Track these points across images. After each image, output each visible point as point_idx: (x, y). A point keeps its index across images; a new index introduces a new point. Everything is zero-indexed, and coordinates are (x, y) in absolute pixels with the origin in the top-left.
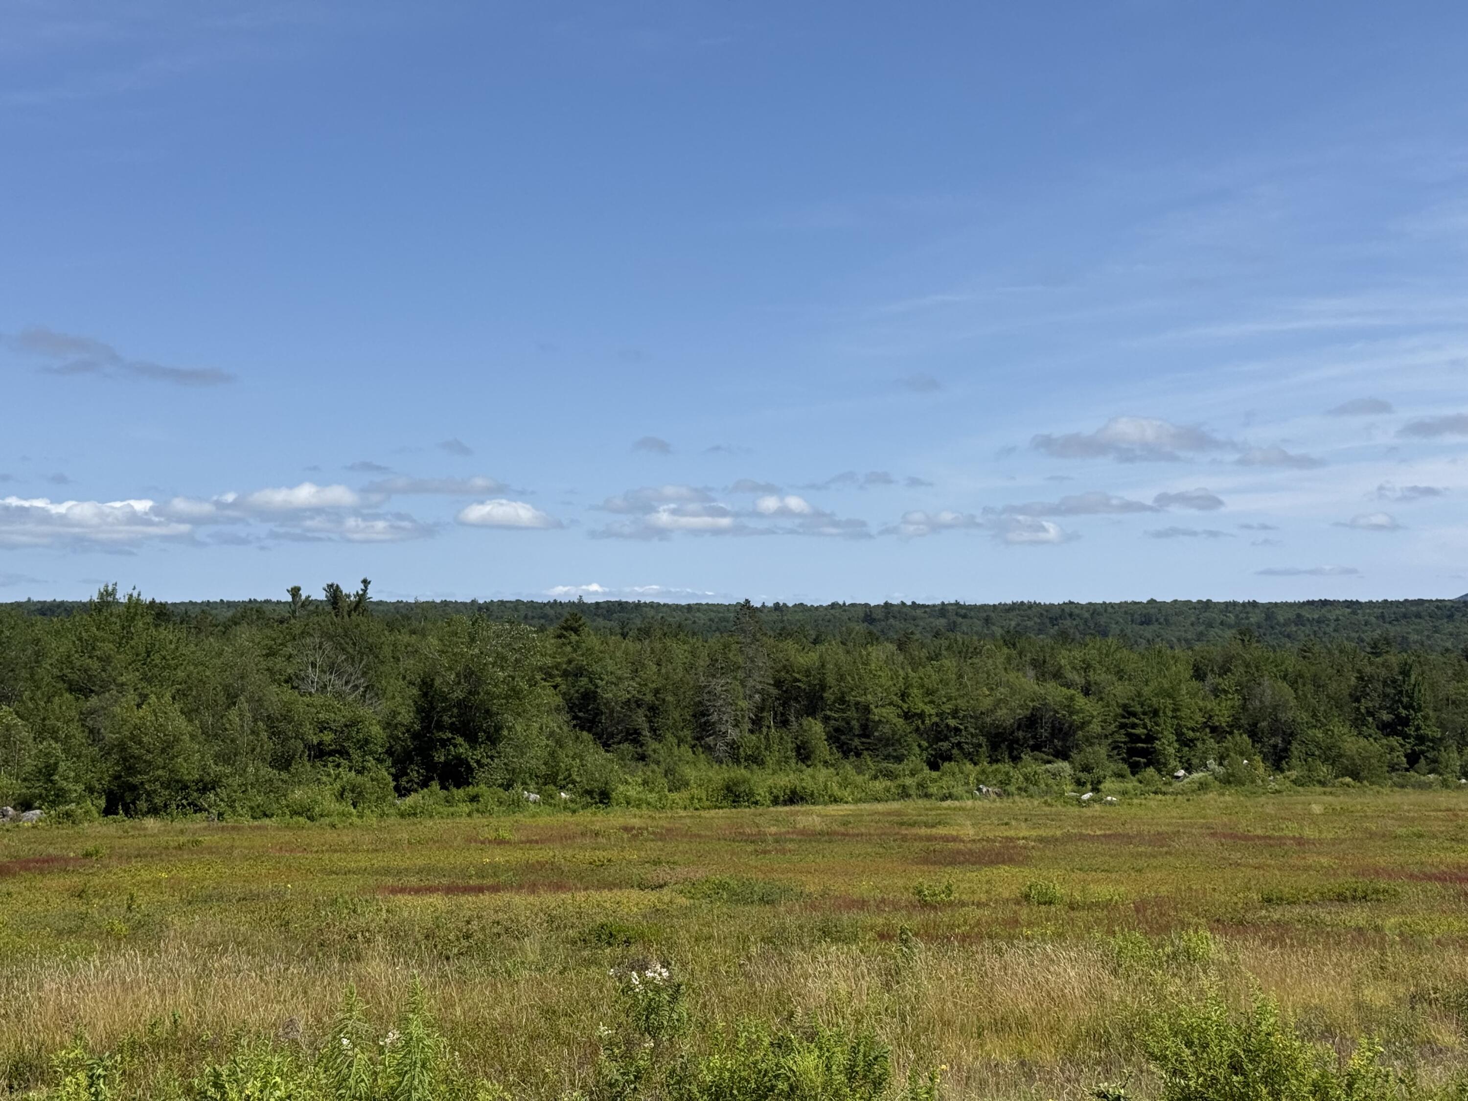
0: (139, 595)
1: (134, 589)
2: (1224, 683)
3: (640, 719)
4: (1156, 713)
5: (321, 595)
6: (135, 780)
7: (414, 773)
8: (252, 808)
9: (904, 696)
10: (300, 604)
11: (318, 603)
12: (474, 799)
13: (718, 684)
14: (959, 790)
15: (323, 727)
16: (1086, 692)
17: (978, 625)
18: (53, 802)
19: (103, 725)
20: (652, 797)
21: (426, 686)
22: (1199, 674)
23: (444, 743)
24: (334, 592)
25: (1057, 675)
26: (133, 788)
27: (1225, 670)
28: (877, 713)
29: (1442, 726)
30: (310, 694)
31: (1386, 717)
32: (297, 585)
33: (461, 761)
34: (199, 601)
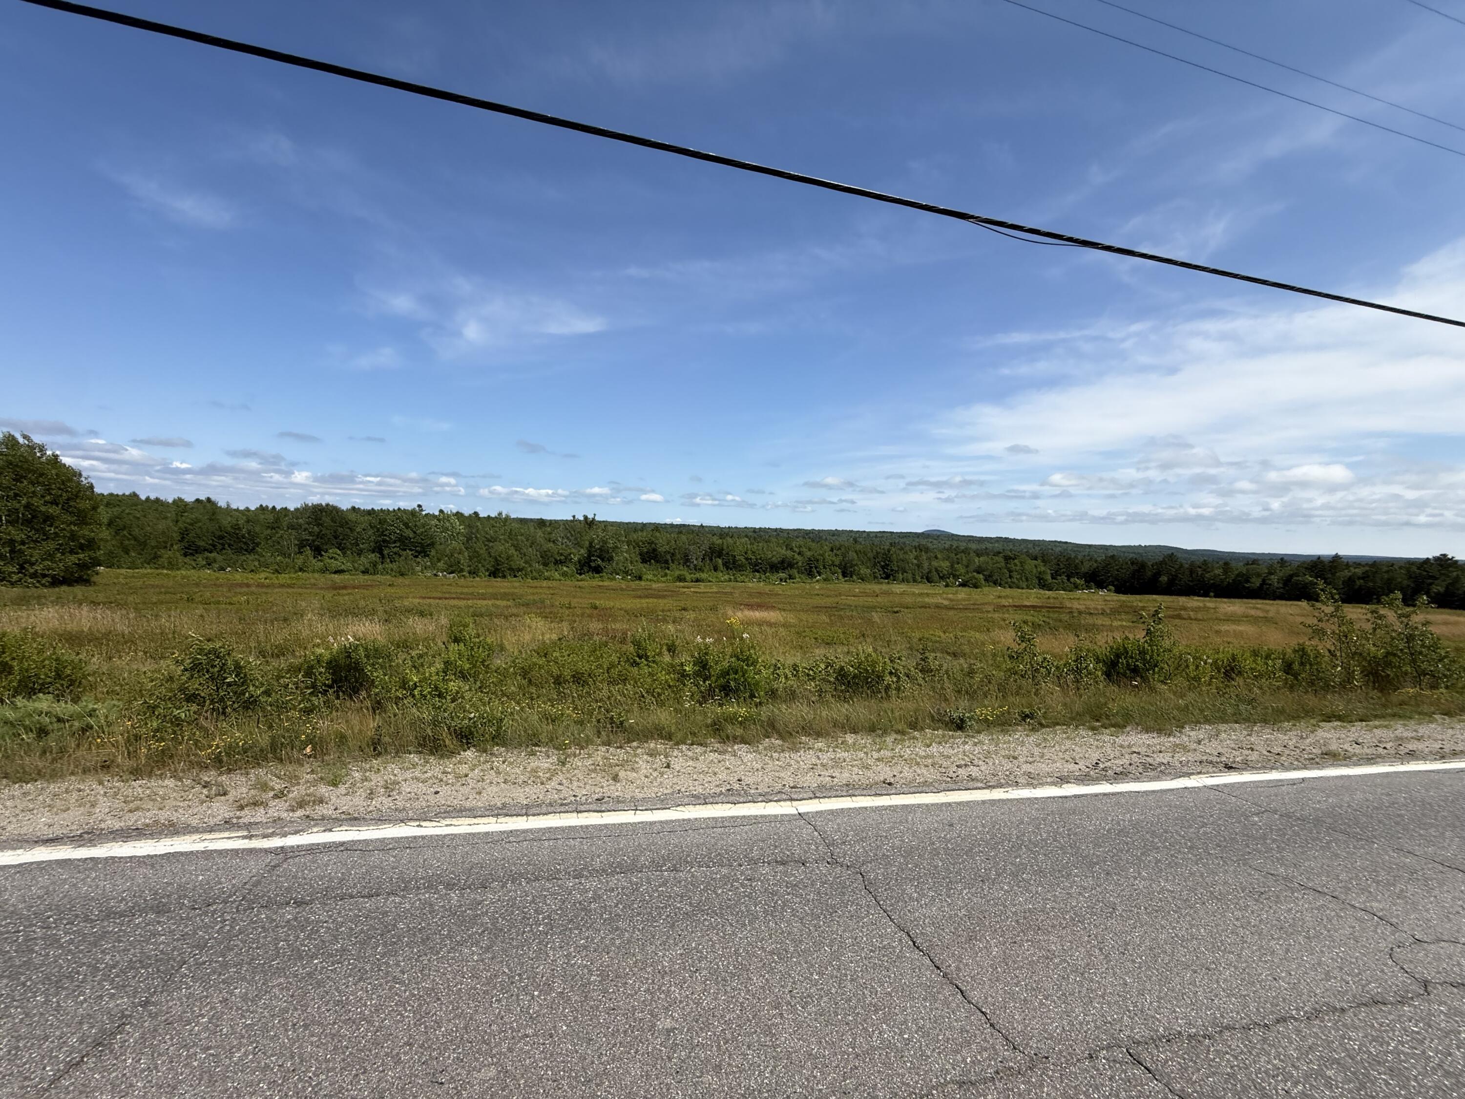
0: (509, 515)
1: (507, 513)
2: (838, 553)
3: (668, 557)
4: (818, 560)
5: (582, 518)
6: (499, 567)
7: (586, 569)
8: (532, 577)
9: (746, 553)
10: (575, 521)
11: (580, 521)
12: (601, 577)
13: (691, 548)
14: (746, 580)
15: (562, 554)
16: (799, 554)
17: (785, 535)
19: (492, 551)
20: (655, 579)
21: (591, 543)
22: (832, 550)
23: (594, 561)
24: (586, 517)
25: (791, 549)
26: (499, 572)
27: (839, 549)
28: (737, 558)
29: (898, 566)
31: (882, 564)
32: (575, 515)
33: (599, 566)
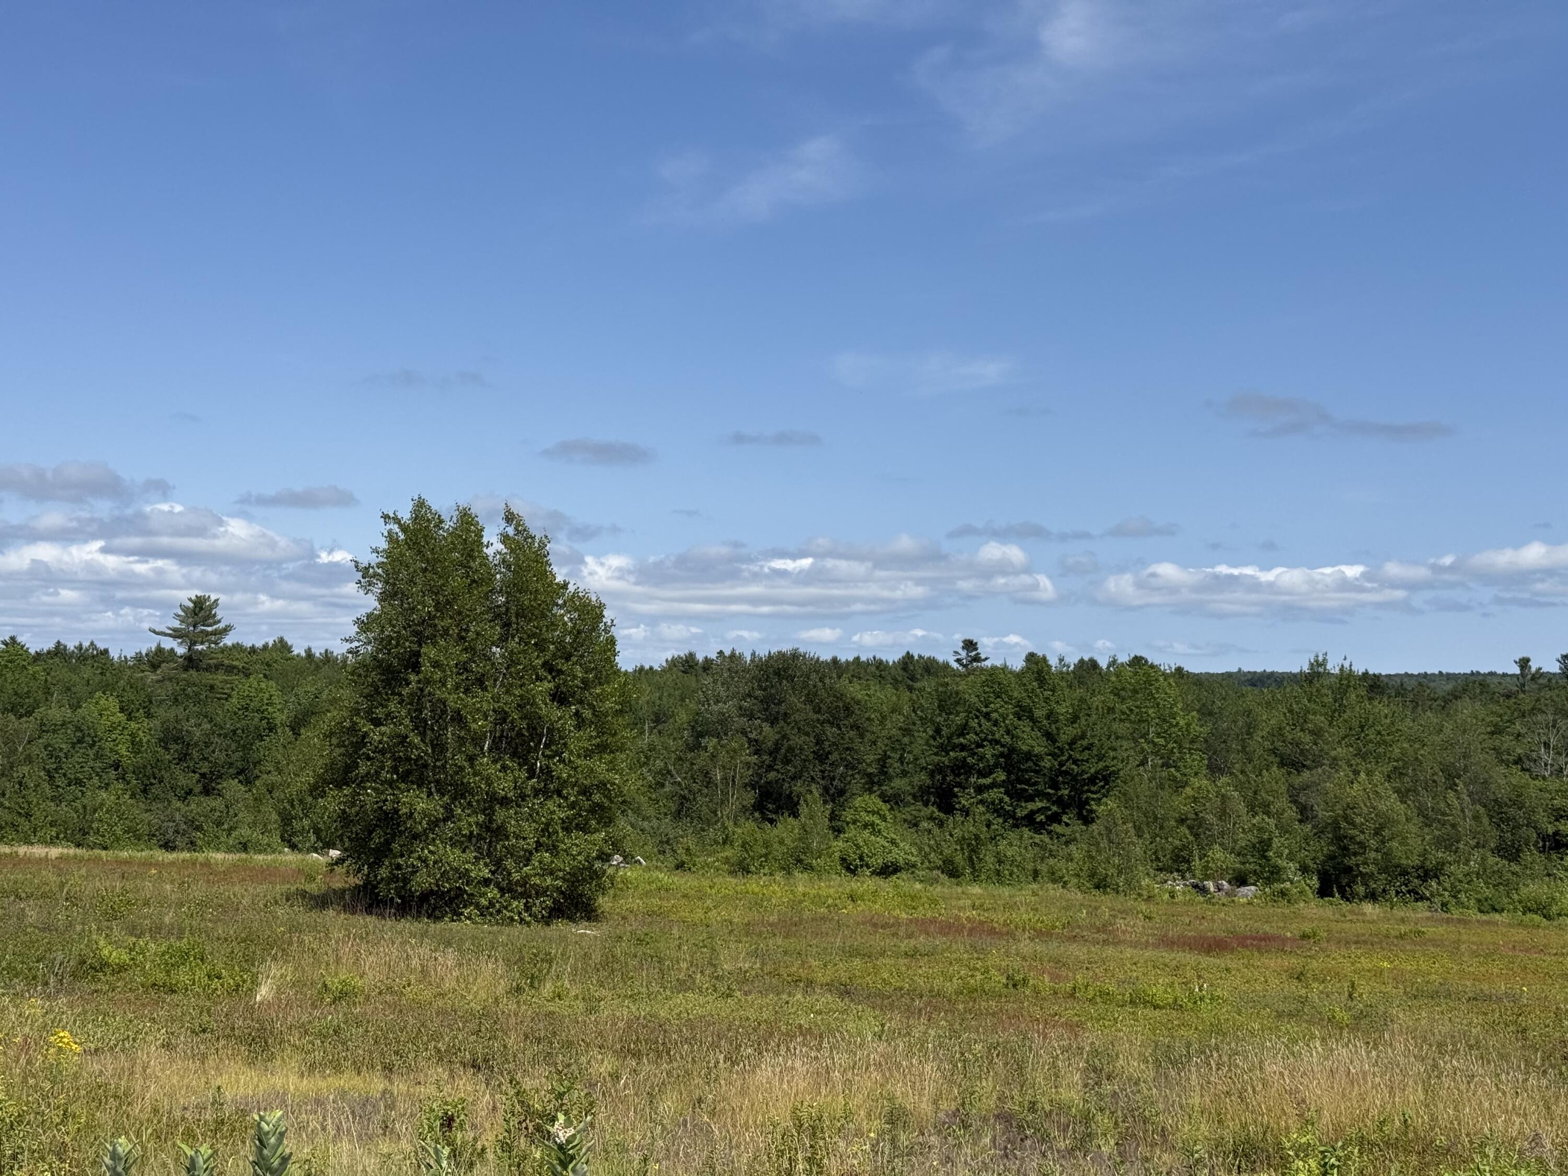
0: (1351, 665)
1: (1345, 659)
5: (1554, 667)
6: (1352, 861)
8: (1479, 901)
10: (1529, 677)
11: (1550, 676)
15: (1558, 815)
18: (1268, 879)
26: (1349, 870)
30: (1544, 778)
32: (1525, 655)
34: (1416, 673)
